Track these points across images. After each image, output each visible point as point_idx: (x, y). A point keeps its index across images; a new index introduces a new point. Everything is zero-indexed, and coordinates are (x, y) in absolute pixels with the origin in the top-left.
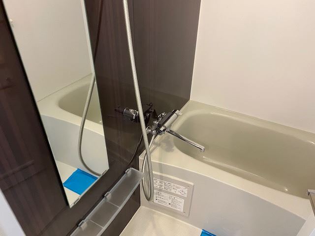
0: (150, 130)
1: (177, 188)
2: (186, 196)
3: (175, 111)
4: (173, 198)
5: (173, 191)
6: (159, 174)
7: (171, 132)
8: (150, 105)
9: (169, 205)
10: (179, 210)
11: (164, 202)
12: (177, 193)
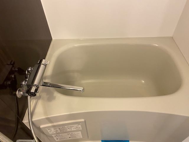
0: (22, 93)
1: (71, 127)
2: (81, 129)
3: (41, 61)
4: (71, 133)
5: (68, 130)
6: (50, 125)
7: (45, 84)
8: (11, 64)
9: (70, 139)
10: (79, 138)
11: (65, 138)
12: (73, 130)
